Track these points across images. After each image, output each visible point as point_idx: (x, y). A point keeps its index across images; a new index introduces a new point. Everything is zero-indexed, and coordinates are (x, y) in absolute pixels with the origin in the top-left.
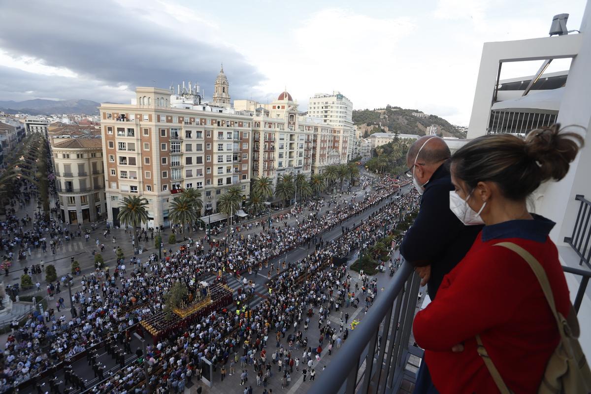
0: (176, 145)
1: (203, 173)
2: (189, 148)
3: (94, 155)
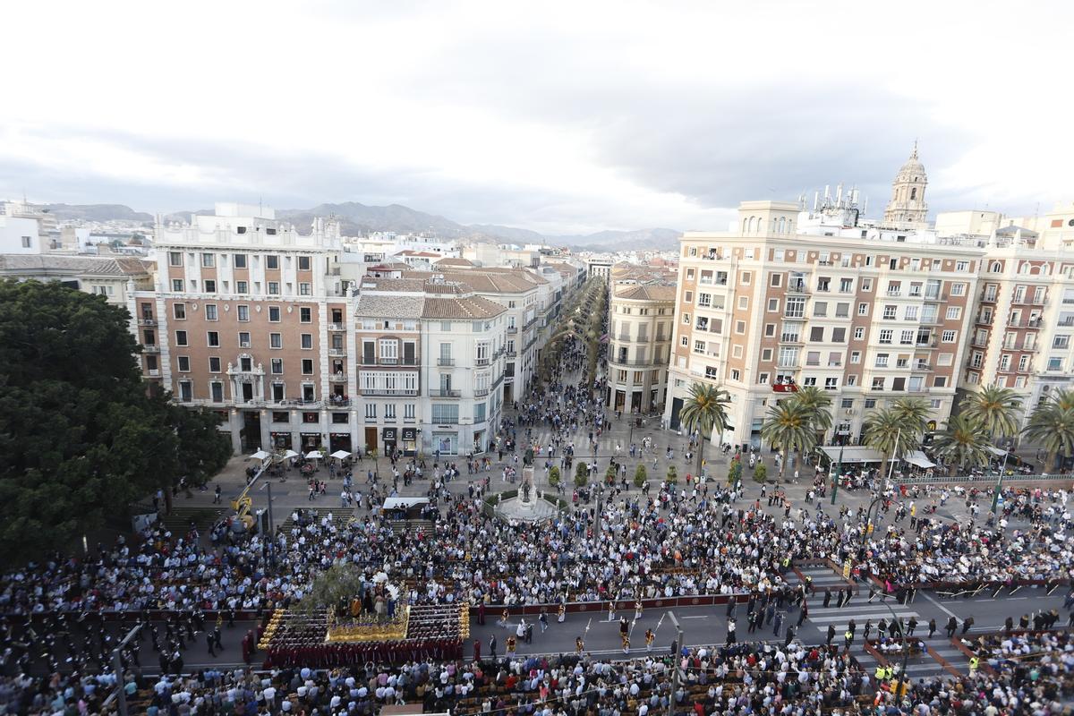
0: (796, 302)
1: (843, 360)
2: (821, 310)
3: (662, 312)
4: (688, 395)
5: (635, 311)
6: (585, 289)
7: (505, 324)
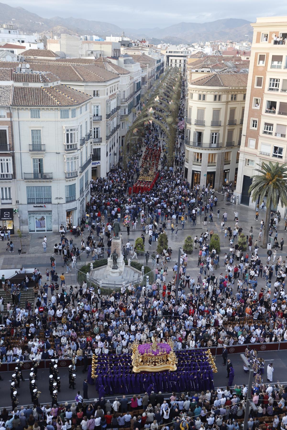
3: (234, 98)
4: (257, 173)
5: (210, 97)
6: (163, 80)
7: (90, 112)
